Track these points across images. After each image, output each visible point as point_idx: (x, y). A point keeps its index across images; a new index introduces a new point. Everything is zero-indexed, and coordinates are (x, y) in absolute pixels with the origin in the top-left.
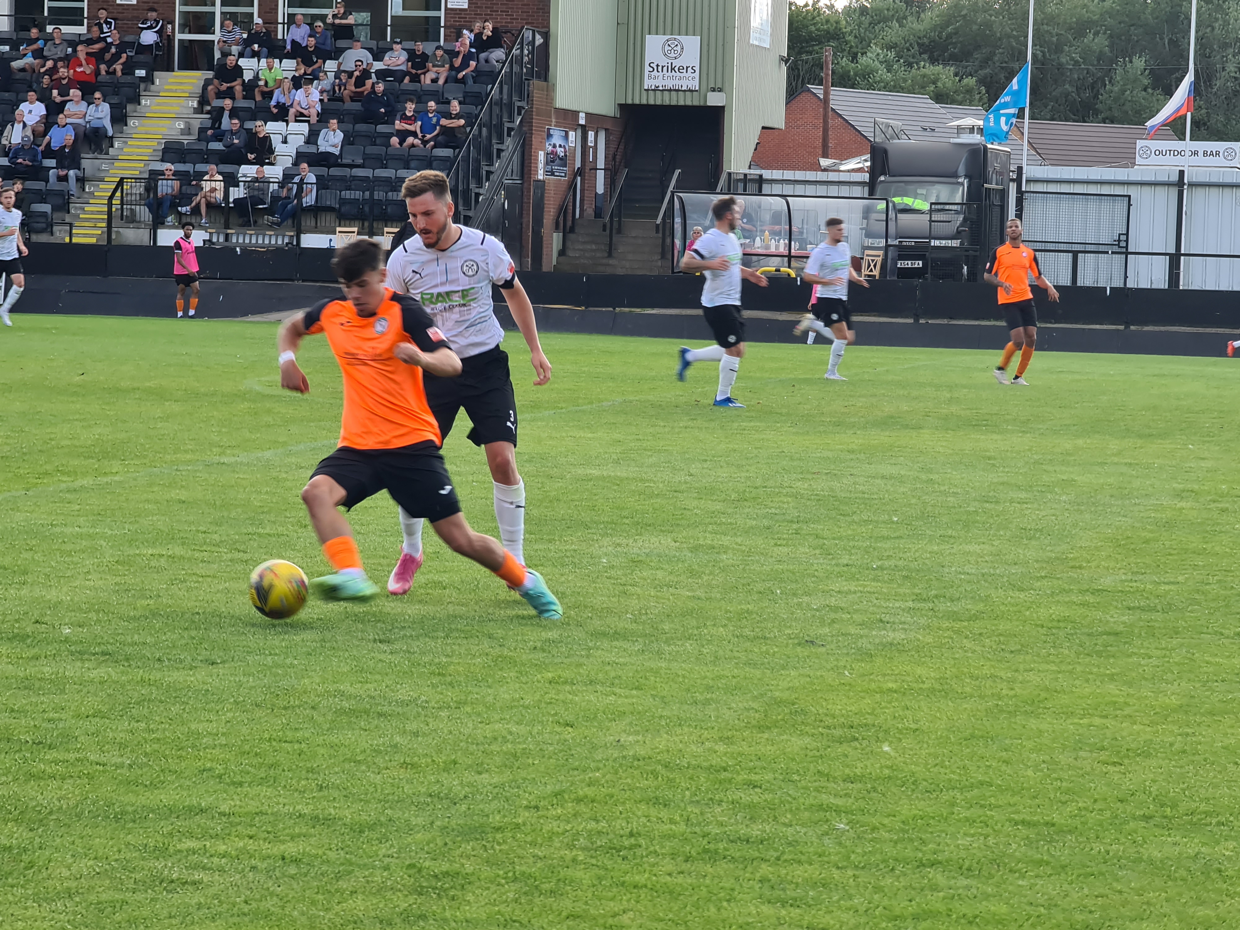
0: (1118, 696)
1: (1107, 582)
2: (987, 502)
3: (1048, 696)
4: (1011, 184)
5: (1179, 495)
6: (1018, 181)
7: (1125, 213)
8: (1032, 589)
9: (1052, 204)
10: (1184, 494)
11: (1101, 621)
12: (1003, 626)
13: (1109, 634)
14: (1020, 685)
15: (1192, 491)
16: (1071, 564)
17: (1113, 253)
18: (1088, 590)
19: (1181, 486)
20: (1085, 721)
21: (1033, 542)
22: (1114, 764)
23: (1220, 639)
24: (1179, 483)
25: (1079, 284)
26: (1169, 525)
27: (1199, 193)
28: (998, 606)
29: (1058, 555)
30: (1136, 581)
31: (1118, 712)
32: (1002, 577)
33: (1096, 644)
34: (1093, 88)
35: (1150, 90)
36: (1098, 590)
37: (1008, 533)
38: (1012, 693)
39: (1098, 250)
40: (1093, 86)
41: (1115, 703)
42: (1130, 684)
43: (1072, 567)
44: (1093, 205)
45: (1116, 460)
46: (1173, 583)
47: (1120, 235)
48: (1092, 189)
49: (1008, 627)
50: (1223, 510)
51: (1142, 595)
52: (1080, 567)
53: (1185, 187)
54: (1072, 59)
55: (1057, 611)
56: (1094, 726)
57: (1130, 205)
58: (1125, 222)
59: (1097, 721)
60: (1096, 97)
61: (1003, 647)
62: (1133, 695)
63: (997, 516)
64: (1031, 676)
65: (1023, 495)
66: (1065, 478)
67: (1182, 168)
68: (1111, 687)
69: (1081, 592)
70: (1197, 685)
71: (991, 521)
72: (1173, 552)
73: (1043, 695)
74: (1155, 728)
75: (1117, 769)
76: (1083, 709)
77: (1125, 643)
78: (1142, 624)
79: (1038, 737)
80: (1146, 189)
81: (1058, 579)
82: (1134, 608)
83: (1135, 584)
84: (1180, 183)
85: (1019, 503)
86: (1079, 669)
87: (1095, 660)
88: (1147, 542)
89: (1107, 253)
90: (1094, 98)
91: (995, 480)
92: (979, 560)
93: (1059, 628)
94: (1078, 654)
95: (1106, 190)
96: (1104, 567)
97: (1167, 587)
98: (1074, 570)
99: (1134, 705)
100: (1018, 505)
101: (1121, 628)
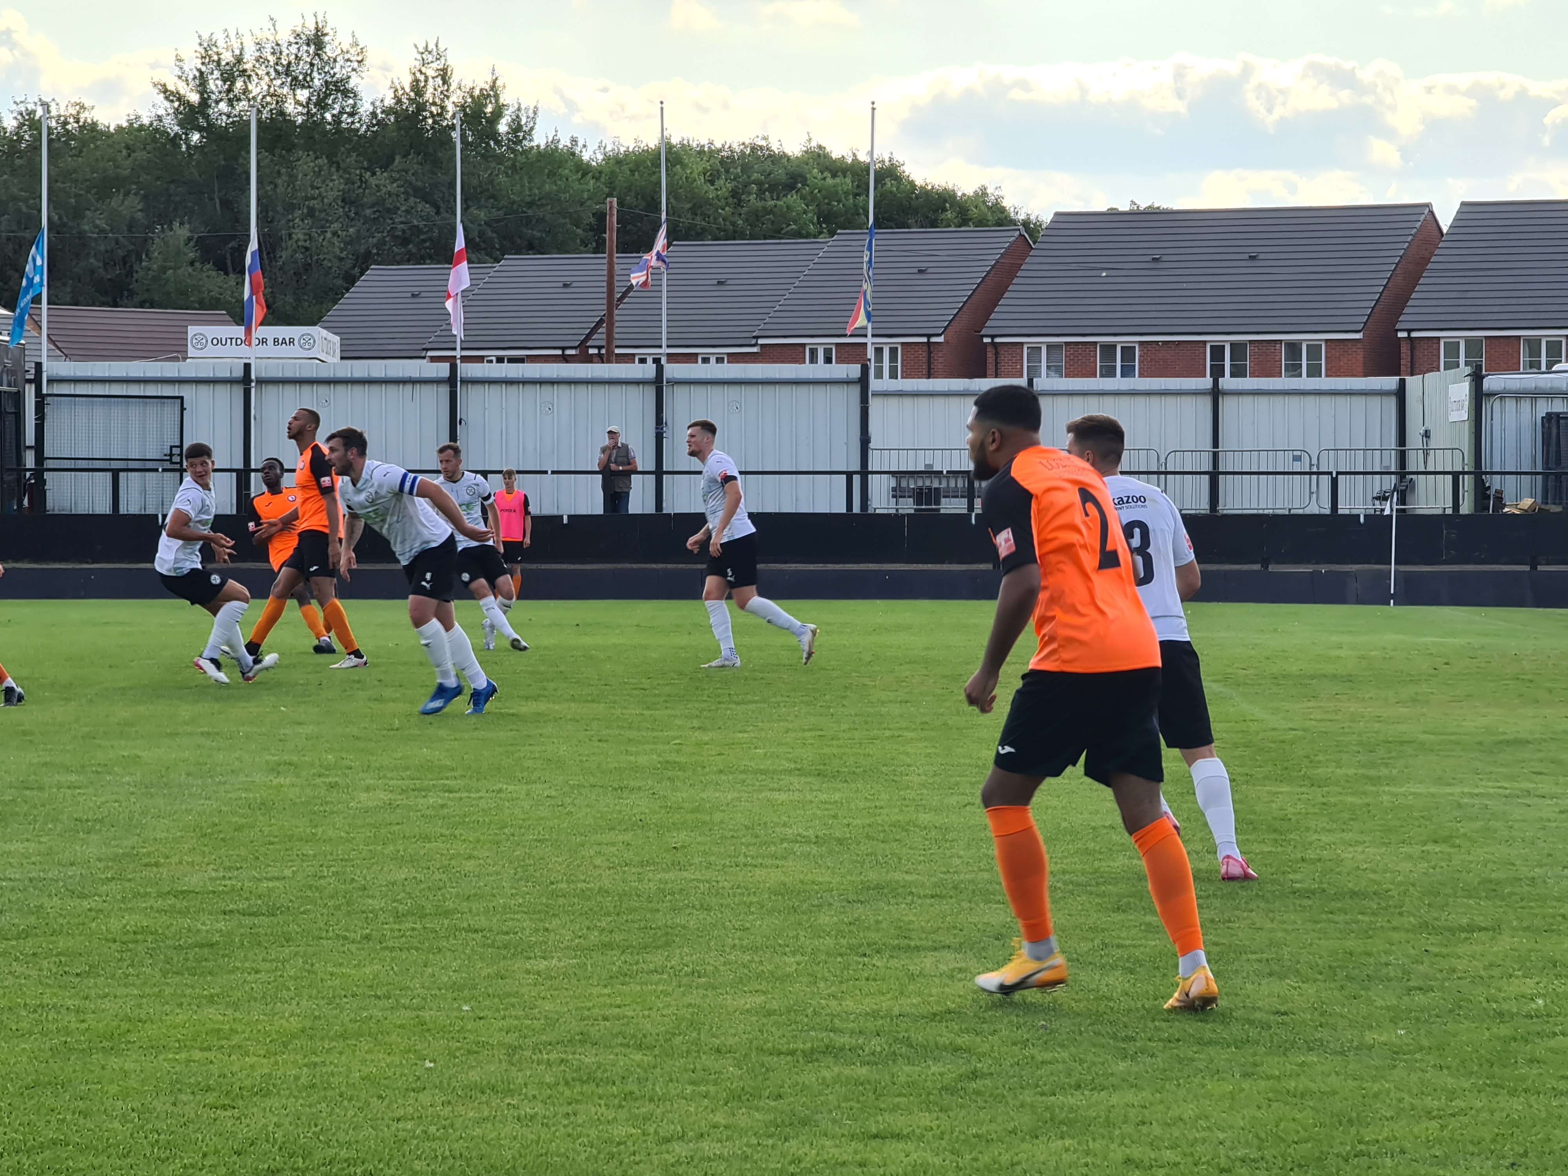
0: (223, 1023)
1: (194, 881)
2: (28, 788)
3: (131, 1028)
4: (27, 386)
5: (275, 769)
6: (37, 381)
7: (178, 419)
8: (96, 894)
9: (81, 409)
10: (281, 768)
11: (189, 930)
12: (62, 943)
13: (201, 946)
14: (92, 1016)
15: (290, 764)
16: (145, 860)
17: (164, 470)
18: (169, 893)
19: (276, 758)
20: (183, 1056)
21: (94, 837)
22: (224, 1107)
23: (343, 945)
24: (273, 755)
25: (123, 510)
26: (265, 807)
27: (271, 391)
28: (55, 919)
29: (127, 850)
30: (230, 878)
31: (223, 1042)
32: (57, 881)
33: (187, 960)
34: (125, 263)
35: (197, 264)
36: (182, 892)
37: (59, 827)
38: (84, 1026)
39: (145, 467)
40: (125, 260)
41: (219, 1030)
42: (236, 1006)
43: (146, 865)
44: (135, 410)
45: (189, 729)
46: (277, 879)
47: (171, 447)
48: (134, 390)
49: (70, 944)
50: (332, 786)
51: (240, 895)
52: (157, 865)
53: (253, 384)
54: (97, 227)
55: (132, 920)
56: (194, 1061)
57: (183, 409)
58: (177, 430)
59: (197, 1055)
60: (130, 273)
61: (67, 969)
62: (241, 1021)
63: (43, 805)
64: (106, 1004)
65: (73, 778)
66: (125, 754)
67: (247, 361)
68: (211, 1012)
69: (161, 895)
70: (322, 1003)
71: (36, 812)
72: (272, 839)
73: (125, 1026)
74: (272, 1060)
75: (229, 1113)
76: (179, 1041)
77: (223, 956)
78: (242, 931)
79: (122, 1080)
80: (204, 389)
81: (129, 880)
82: (231, 911)
83: (228, 882)
84: (245, 380)
85: (69, 788)
86: (168, 991)
87: (188, 979)
88: (239, 828)
89: (157, 470)
90: (127, 276)
91: (35, 761)
92: (24, 862)
93: (137, 942)
94: (165, 974)
95: (151, 390)
96: (188, 863)
97: (271, 884)
98: (149, 869)
99: (244, 1032)
100: (70, 791)
101: (217, 938)
